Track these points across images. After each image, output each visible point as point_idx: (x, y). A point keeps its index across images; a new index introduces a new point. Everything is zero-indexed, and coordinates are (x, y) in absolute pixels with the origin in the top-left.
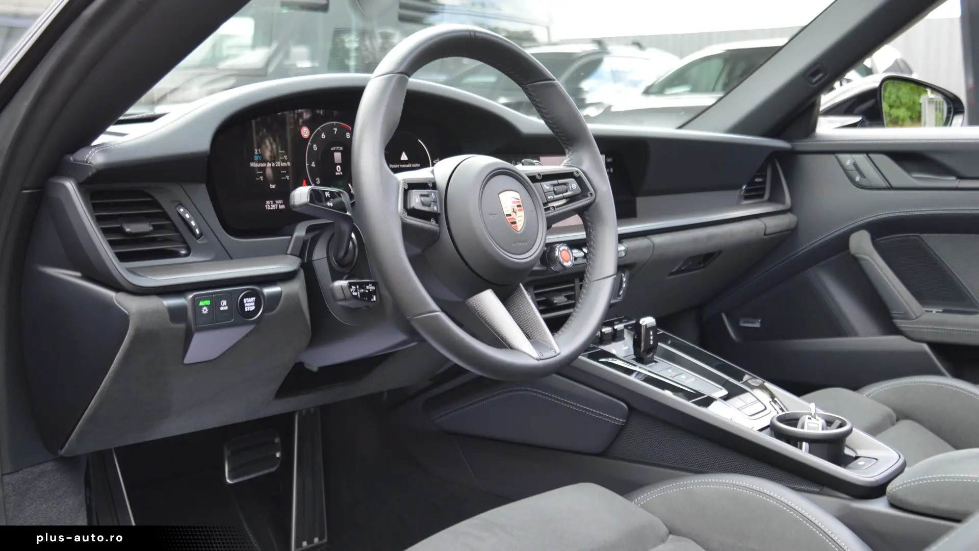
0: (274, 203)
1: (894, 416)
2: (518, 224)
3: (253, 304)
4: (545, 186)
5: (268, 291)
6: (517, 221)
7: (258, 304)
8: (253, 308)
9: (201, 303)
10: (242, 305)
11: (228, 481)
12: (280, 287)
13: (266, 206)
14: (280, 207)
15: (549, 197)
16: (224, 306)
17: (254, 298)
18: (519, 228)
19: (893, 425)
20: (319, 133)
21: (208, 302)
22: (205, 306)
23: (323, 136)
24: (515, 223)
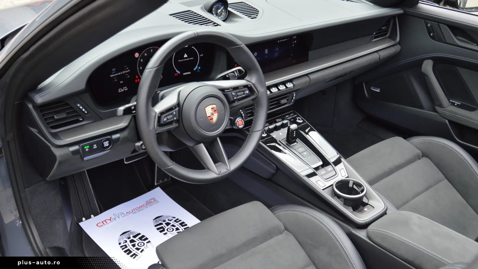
0: (123, 89)
1: (421, 154)
2: (214, 119)
3: (108, 143)
4: (233, 93)
5: (115, 136)
6: (213, 118)
7: (110, 143)
8: (108, 145)
9: (85, 148)
10: (103, 145)
11: (125, 163)
12: (120, 134)
13: (119, 91)
14: (125, 90)
15: (235, 98)
16: (95, 146)
17: (108, 141)
18: (214, 121)
19: (420, 159)
20: (144, 53)
21: (88, 147)
22: (87, 148)
23: (146, 55)
24: (212, 119)
